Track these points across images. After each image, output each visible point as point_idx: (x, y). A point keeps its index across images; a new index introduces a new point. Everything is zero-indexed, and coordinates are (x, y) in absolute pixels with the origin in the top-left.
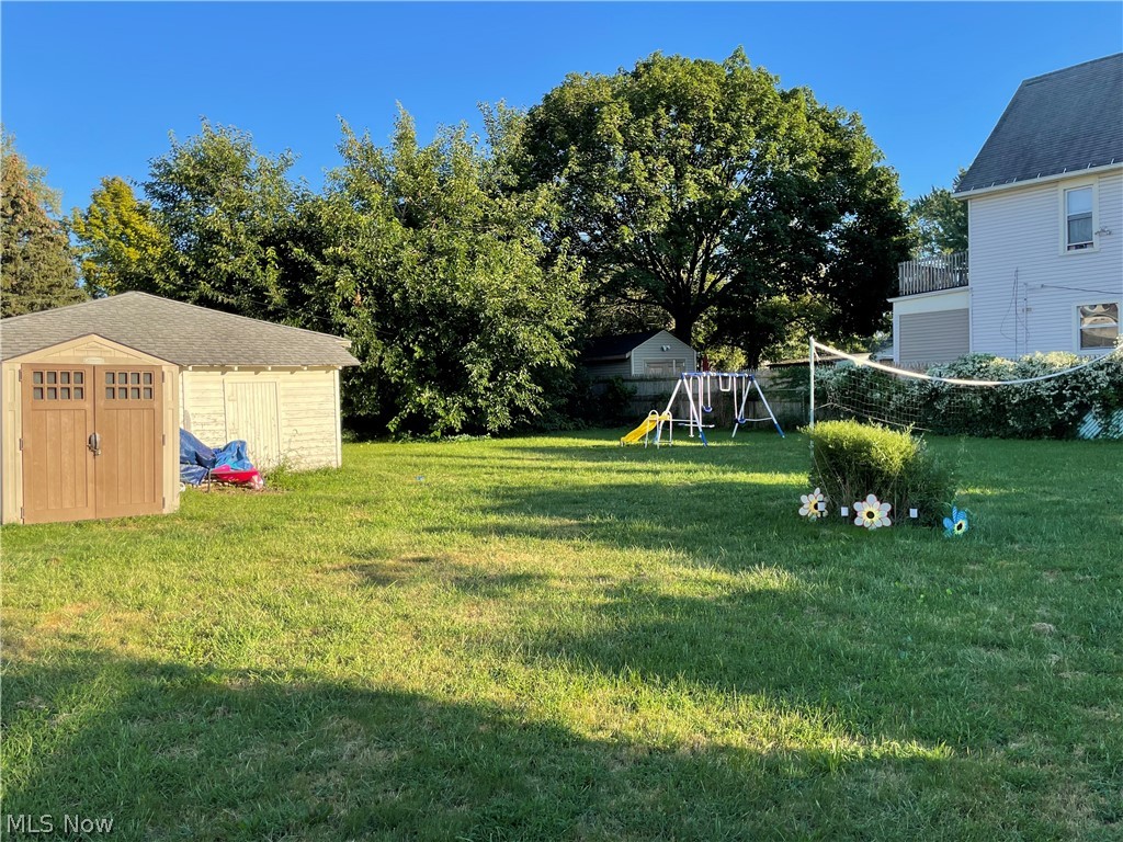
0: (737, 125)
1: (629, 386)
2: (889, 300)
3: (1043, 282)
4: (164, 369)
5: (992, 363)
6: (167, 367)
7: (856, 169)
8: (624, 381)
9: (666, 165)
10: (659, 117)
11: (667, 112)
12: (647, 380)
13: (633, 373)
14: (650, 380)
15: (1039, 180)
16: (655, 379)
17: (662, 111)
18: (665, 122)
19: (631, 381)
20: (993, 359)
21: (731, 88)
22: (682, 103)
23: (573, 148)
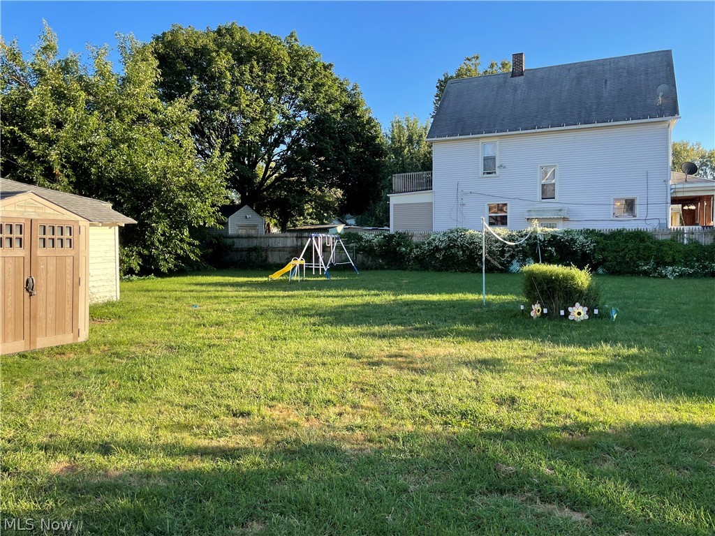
0: (300, 79)
1: (229, 241)
2: (388, 195)
3: (472, 191)
4: (80, 224)
5: (467, 233)
6: (83, 223)
7: (360, 117)
8: (224, 237)
9: (258, 98)
10: (252, 67)
11: (258, 63)
12: (242, 237)
13: (230, 233)
14: (246, 238)
15: (471, 136)
16: (249, 237)
17: (255, 63)
18: (256, 70)
19: (229, 238)
20: (468, 230)
21: (296, 56)
22: (266, 60)
23: (195, 77)
